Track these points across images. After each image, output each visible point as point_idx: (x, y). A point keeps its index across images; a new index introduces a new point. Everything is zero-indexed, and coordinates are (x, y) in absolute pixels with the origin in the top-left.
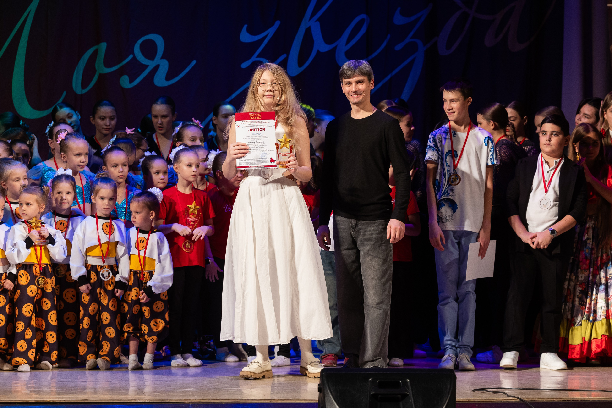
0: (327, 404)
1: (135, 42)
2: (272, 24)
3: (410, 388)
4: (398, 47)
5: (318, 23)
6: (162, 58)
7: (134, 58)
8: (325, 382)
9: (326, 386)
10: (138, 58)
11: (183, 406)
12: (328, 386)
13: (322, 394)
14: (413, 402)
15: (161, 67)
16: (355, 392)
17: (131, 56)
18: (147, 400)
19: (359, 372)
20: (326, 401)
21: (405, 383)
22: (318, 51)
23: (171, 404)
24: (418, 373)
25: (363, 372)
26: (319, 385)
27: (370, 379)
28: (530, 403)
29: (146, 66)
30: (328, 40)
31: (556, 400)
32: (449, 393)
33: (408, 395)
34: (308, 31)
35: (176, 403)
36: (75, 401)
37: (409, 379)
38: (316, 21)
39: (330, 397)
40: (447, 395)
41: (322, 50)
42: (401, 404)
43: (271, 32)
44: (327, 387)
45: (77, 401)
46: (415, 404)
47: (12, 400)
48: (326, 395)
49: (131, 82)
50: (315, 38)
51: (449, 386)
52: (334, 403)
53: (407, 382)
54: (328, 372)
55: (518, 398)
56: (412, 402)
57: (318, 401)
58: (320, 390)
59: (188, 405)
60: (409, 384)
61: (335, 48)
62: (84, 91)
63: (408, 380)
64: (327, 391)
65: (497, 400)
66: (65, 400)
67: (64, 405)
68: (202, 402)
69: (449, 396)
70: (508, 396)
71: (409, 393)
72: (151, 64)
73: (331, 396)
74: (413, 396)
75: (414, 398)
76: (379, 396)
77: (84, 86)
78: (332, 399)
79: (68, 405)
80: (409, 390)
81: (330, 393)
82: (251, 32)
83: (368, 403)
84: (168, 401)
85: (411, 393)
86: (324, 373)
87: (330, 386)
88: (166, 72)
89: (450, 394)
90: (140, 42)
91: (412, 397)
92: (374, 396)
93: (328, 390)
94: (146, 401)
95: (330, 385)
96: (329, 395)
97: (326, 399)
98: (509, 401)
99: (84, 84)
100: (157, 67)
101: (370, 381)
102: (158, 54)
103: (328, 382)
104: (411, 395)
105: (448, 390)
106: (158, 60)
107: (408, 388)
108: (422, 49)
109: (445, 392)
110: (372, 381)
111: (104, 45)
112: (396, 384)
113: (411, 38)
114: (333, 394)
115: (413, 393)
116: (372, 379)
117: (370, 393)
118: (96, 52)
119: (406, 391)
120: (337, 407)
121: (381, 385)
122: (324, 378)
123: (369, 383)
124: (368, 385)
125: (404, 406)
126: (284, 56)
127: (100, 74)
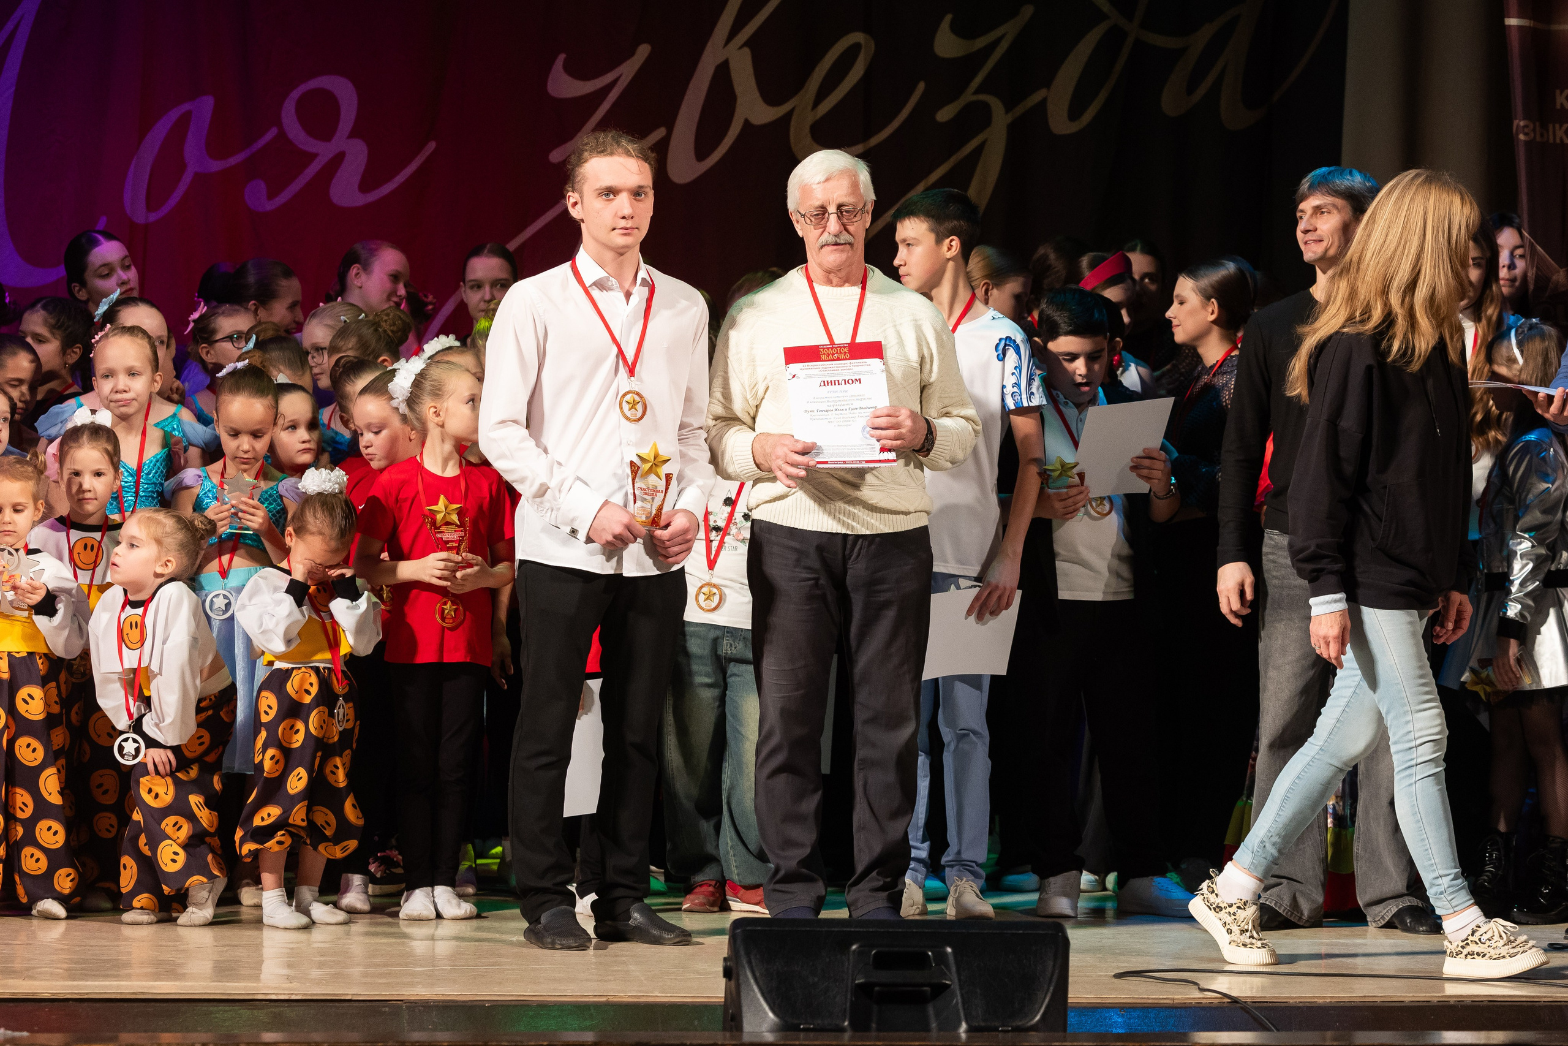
0: (744, 1009)
1: (284, 97)
2: (631, 54)
3: (954, 969)
4: (944, 115)
5: (746, 51)
6: (352, 135)
7: (282, 134)
8: (742, 952)
9: (744, 961)
10: (291, 136)
11: (387, 1009)
12: (750, 962)
13: (733, 983)
14: (960, 1006)
15: (347, 160)
16: (816, 979)
17: (273, 132)
18: (296, 994)
19: (826, 929)
20: (743, 1001)
21: (941, 958)
22: (747, 122)
23: (357, 1004)
24: (974, 931)
25: (836, 929)
26: (725, 960)
27: (854, 947)
28: (1256, 1008)
29: (315, 156)
30: (771, 95)
31: (1321, 1001)
32: (1051, 980)
33: (948, 986)
34: (723, 71)
35: (368, 1004)
36: (113, 997)
37: (950, 947)
38: (740, 48)
39: (753, 991)
40: (1046, 987)
41: (756, 121)
42: (931, 1010)
43: (627, 70)
44: (746, 966)
45: (119, 997)
46: (964, 1009)
48: (743, 987)
49: (271, 196)
50: (738, 90)
51: (1050, 963)
52: (761, 1006)
53: (946, 953)
54: (749, 928)
55: (1225, 995)
56: (957, 1003)
57: (723, 1000)
58: (728, 973)
59: (400, 1007)
60: (951, 959)
61: (790, 114)
62: (153, 217)
63: (949, 950)
64: (746, 976)
65: (1173, 999)
66: (87, 994)
67: (86, 1004)
68: (435, 1001)
69: (1051, 988)
70: (1202, 990)
71: (952, 980)
72: (324, 151)
73: (755, 988)
74: (961, 989)
75: (962, 995)
76: (877, 989)
77: (152, 205)
78: (759, 995)
79: (98, 1005)
80: (951, 973)
81: (752, 981)
82: (577, 71)
83: (848, 1005)
84: (349, 997)
85: (956, 980)
86: (738, 931)
87: (754, 964)
88: (362, 169)
89: (1053, 984)
90: (296, 94)
91: (958, 993)
92: (864, 991)
93: (749, 975)
94: (293, 997)
95: (753, 961)
96: (749, 985)
97: (743, 995)
98: (1204, 1001)
99: (154, 200)
100: (338, 159)
101: (855, 950)
102: (341, 126)
103: (748, 954)
104: (956, 987)
105: (1048, 974)
106: (341, 141)
107: (949, 970)
108: (1001, 119)
109: (1041, 979)
110: (859, 953)
111: (208, 103)
112: (919, 961)
113: (977, 92)
114: (761, 983)
115: (960, 980)
116: (860, 946)
117: (854, 980)
118: (186, 118)
119: (944, 975)
120: (771, 1015)
121: (882, 962)
122: (739, 942)
123: (851, 957)
124: (849, 960)
125: (937, 1015)
126: (660, 133)
127: (196, 174)
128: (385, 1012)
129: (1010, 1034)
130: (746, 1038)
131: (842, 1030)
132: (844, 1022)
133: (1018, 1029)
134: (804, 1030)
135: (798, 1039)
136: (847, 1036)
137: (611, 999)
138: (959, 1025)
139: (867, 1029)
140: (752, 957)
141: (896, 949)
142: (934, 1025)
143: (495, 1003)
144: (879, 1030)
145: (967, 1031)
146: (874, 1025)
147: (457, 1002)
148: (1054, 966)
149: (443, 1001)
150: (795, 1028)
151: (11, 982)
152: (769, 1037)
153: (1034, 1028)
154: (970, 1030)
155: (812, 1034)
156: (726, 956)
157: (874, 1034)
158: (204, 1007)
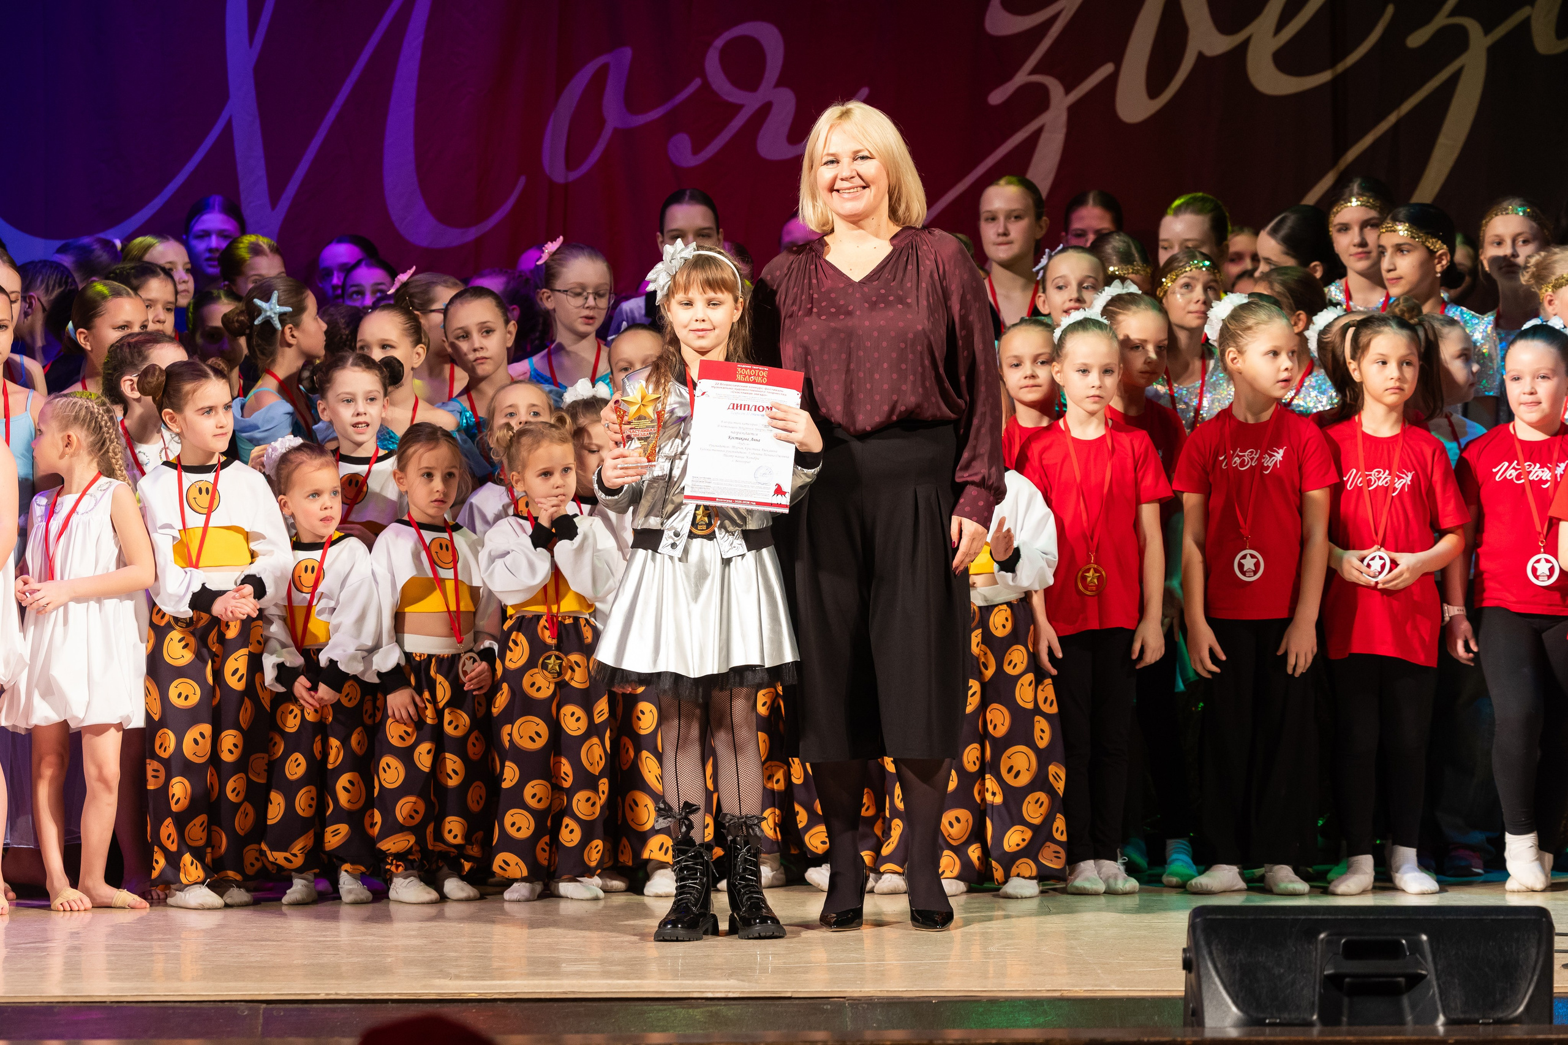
0: (1206, 1003)
1: (709, 45)
3: (1430, 958)
4: (1416, 39)
6: (779, 84)
7: (706, 85)
8: (1202, 943)
9: (1205, 952)
10: (715, 86)
11: (829, 1007)
12: (1210, 953)
13: (1193, 975)
14: (1437, 996)
15: (774, 110)
16: (1282, 970)
17: (697, 82)
18: (733, 992)
19: (1292, 917)
20: (1204, 995)
21: (1416, 946)
22: (1200, 54)
23: (797, 1002)
24: (1451, 917)
25: (1303, 917)
26: (1184, 950)
27: (1322, 936)
29: (738, 108)
30: (1225, 23)
32: (1534, 969)
33: (1424, 976)
35: (809, 1001)
36: (542, 996)
37: (1426, 934)
39: (1215, 984)
40: (1529, 976)
41: (1209, 53)
42: (1405, 1001)
44: (1207, 957)
45: (548, 996)
46: (1441, 1000)
47: (378, 994)
48: (1204, 979)
49: (696, 151)
50: (1190, 20)
51: (1533, 951)
52: (1223, 999)
53: (1421, 942)
54: (1209, 917)
56: (1434, 994)
57: (1183, 994)
58: (1187, 965)
59: (842, 1005)
60: (1427, 948)
61: (1246, 43)
62: (573, 176)
63: (1424, 937)
64: (1207, 968)
66: (516, 993)
67: (514, 1005)
68: (879, 998)
69: (1535, 978)
71: (1428, 970)
72: (751, 102)
73: (1217, 979)
74: (1438, 979)
75: (1439, 986)
76: (1347, 980)
77: (571, 163)
78: (1222, 988)
79: (526, 1005)
80: (1426, 962)
81: (1213, 973)
82: (1012, 5)
83: (1317, 998)
84: (789, 995)
85: (1432, 971)
86: (1198, 920)
87: (1215, 955)
88: (789, 120)
89: (1537, 972)
90: (719, 43)
91: (1435, 983)
92: (1334, 981)
93: (1210, 965)
94: (731, 995)
95: (1214, 952)
96: (1211, 977)
97: (1204, 987)
99: (573, 158)
100: (765, 110)
101: (1323, 940)
102: (767, 75)
103: (1209, 944)
104: (1432, 977)
105: (1532, 963)
106: (767, 90)
107: (1424, 957)
108: (1479, 42)
109: (1524, 968)
110: (1328, 942)
111: (628, 53)
112: (1392, 950)
113: (1452, 14)
114: (1223, 975)
115: (1436, 970)
116: (1328, 935)
117: (1322, 971)
118: (603, 71)
119: (1418, 964)
120: (1234, 1009)
121: (1353, 951)
122: (1199, 932)
123: (1319, 946)
124: (1316, 949)
125: (1413, 1007)
126: (1108, 69)
127: (616, 130)
128: (827, 1009)
129: (1491, 1028)
130: (1209, 1034)
131: (1311, 1024)
132: (1312, 1015)
133: (1498, 1022)
134: (1270, 1025)
135: (1264, 1034)
136: (1316, 1030)
137: (1066, 994)
138: (1436, 1017)
139: (1337, 1022)
140: (1213, 948)
141: (1366, 938)
142: (1409, 1018)
143: (943, 999)
144: (1350, 1024)
145: (1445, 1024)
146: (1345, 1019)
147: (902, 998)
148: (1538, 953)
149: (888, 998)
150: (1260, 1023)
151: (437, 982)
152: (1233, 1033)
153: (1518, 1020)
154: (1449, 1023)
155: (1278, 1029)
156: (1185, 946)
157: (1344, 1028)
158: (639, 1006)
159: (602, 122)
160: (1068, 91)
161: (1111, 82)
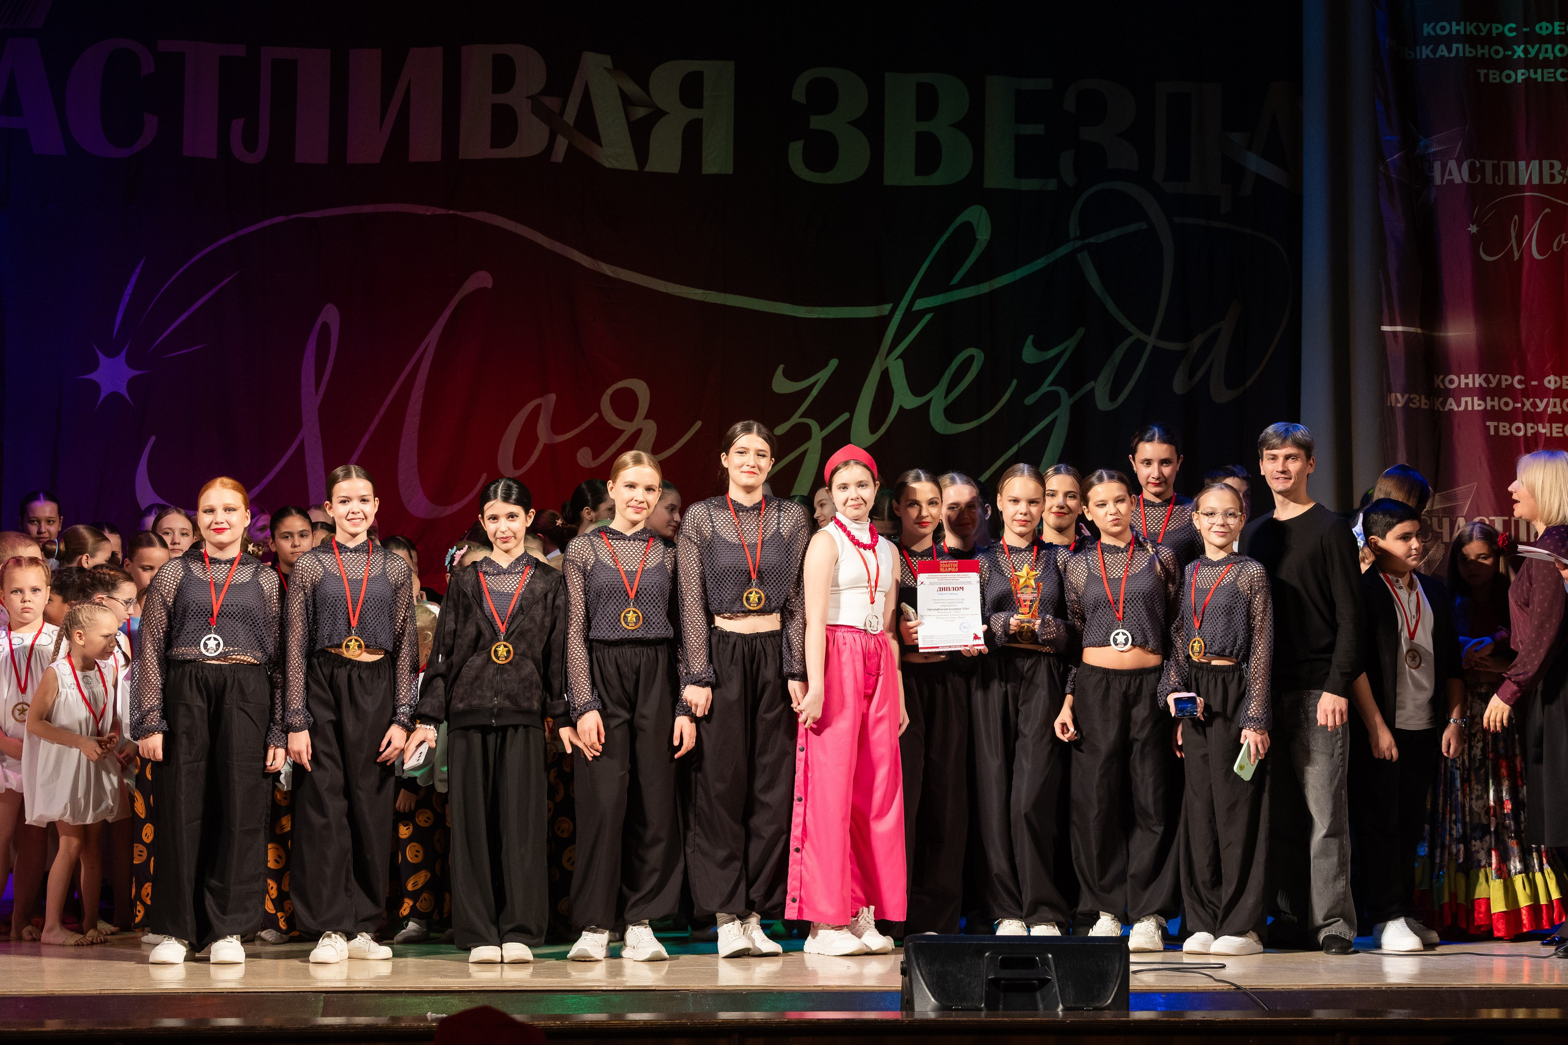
0: (915, 996)
1: (604, 392)
2: (825, 365)
3: (1053, 969)
4: (1030, 400)
5: (900, 361)
6: (647, 417)
7: (601, 417)
8: (913, 958)
9: (915, 964)
10: (607, 419)
12: (918, 965)
13: (907, 978)
14: (1058, 993)
15: (643, 434)
16: (962, 975)
17: (596, 415)
19: (968, 942)
20: (914, 990)
21: (1045, 961)
22: (901, 407)
23: (659, 993)
24: (1066, 944)
26: (902, 965)
27: (987, 954)
28: (1253, 993)
29: (621, 432)
30: (917, 389)
31: (1296, 988)
32: (1117, 975)
33: (1050, 980)
34: (885, 375)
37: (1051, 953)
38: (896, 359)
39: (921, 984)
40: (1115, 980)
41: (907, 407)
42: (1038, 995)
43: (822, 377)
44: (916, 966)
46: (1061, 995)
47: (396, 987)
48: (914, 980)
49: (595, 458)
50: (895, 387)
51: (1117, 965)
52: (926, 993)
53: (1048, 958)
55: (1232, 984)
56: (1056, 991)
57: (901, 989)
58: (904, 972)
59: (687, 995)
60: (1051, 962)
61: (929, 402)
63: (1050, 956)
64: (916, 974)
65: (1197, 987)
68: (710, 990)
69: (1118, 981)
70: (1216, 980)
71: (1052, 976)
72: (629, 428)
73: (922, 981)
74: (1058, 982)
75: (1059, 986)
76: (1003, 982)
78: (925, 987)
80: (1051, 971)
81: (920, 977)
82: (790, 375)
83: (984, 993)
85: (1055, 977)
87: (921, 966)
88: (652, 440)
89: (1120, 978)
90: (610, 391)
91: (1056, 984)
92: (994, 983)
93: (918, 972)
94: (617, 988)
95: (920, 964)
96: (918, 979)
97: (914, 986)
98: (1218, 988)
99: (518, 461)
100: (638, 433)
101: (987, 956)
102: (639, 411)
103: (917, 959)
104: (1055, 980)
105: (1116, 971)
106: (639, 422)
107: (1050, 969)
108: (1066, 402)
109: (1111, 975)
110: (990, 958)
111: (553, 397)
112: (1030, 963)
113: (1050, 385)
114: (926, 979)
115: (1057, 976)
116: (991, 954)
117: (987, 977)
118: (538, 407)
119: (1047, 973)
120: (933, 1000)
121: (1006, 964)
122: (911, 951)
123: (985, 961)
124: (983, 962)
125: (1043, 999)
126: (846, 416)
127: (545, 445)
129: (1091, 1013)
130: (917, 1016)
131: (981, 1010)
132: (981, 1004)
133: (1096, 1009)
134: (955, 1010)
135: (952, 1017)
136: (983, 1014)
137: (825, 988)
138: (1057, 1006)
139: (997, 1009)
140: (920, 961)
141: (1014, 955)
142: (1041, 1006)
144: (1004, 1010)
145: (1063, 1010)
146: (1001, 1006)
147: (724, 990)
148: (1120, 966)
149: (716, 990)
150: (949, 1009)
151: (433, 979)
152: (932, 1015)
153: (1108, 1008)
154: (1065, 1009)
155: (960, 1013)
156: (902, 959)
157: (1000, 1012)
158: (559, 996)
159: (537, 440)
160: (822, 429)
161: (848, 424)
